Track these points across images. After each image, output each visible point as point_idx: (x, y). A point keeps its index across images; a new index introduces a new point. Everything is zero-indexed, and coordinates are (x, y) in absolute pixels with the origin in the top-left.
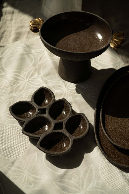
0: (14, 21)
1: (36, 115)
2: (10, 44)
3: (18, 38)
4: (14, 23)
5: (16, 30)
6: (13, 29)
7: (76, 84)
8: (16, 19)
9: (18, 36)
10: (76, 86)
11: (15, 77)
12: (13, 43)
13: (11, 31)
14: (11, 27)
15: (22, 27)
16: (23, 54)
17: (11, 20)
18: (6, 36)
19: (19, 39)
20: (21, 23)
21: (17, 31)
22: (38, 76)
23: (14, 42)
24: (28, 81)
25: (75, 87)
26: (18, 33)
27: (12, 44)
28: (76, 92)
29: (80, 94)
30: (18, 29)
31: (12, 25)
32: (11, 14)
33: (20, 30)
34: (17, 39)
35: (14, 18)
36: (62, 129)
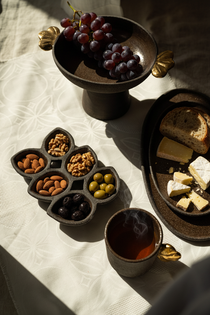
0: (19, 20)
1: (48, 169)
2: (13, 59)
3: (25, 48)
4: (20, 24)
5: (23, 35)
6: (17, 33)
7: (106, 123)
8: (22, 17)
9: (25, 45)
10: (107, 126)
11: (20, 112)
12: (18, 58)
13: (15, 36)
14: (15, 30)
15: (31, 30)
16: (32, 76)
17: (15, 18)
18: (6, 45)
19: (26, 50)
20: (30, 24)
21: (24, 38)
22: (53, 110)
23: (19, 56)
24: (38, 118)
25: (105, 128)
26: (25, 40)
27: (15, 58)
28: (105, 135)
29: (112, 139)
30: (25, 34)
31: (16, 27)
32: (15, 8)
33: (28, 36)
34: (24, 51)
35: (20, 15)
36: (82, 189)
